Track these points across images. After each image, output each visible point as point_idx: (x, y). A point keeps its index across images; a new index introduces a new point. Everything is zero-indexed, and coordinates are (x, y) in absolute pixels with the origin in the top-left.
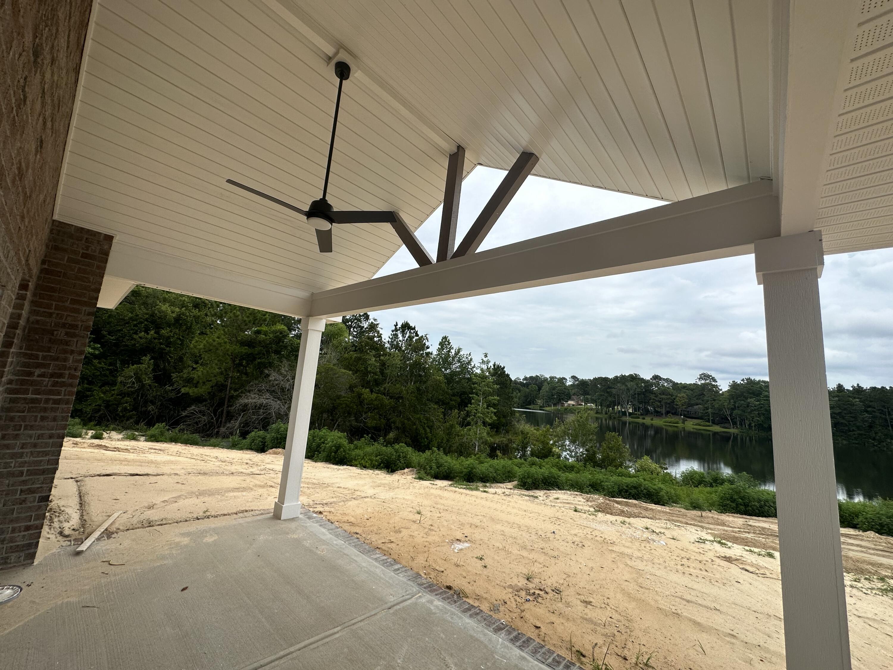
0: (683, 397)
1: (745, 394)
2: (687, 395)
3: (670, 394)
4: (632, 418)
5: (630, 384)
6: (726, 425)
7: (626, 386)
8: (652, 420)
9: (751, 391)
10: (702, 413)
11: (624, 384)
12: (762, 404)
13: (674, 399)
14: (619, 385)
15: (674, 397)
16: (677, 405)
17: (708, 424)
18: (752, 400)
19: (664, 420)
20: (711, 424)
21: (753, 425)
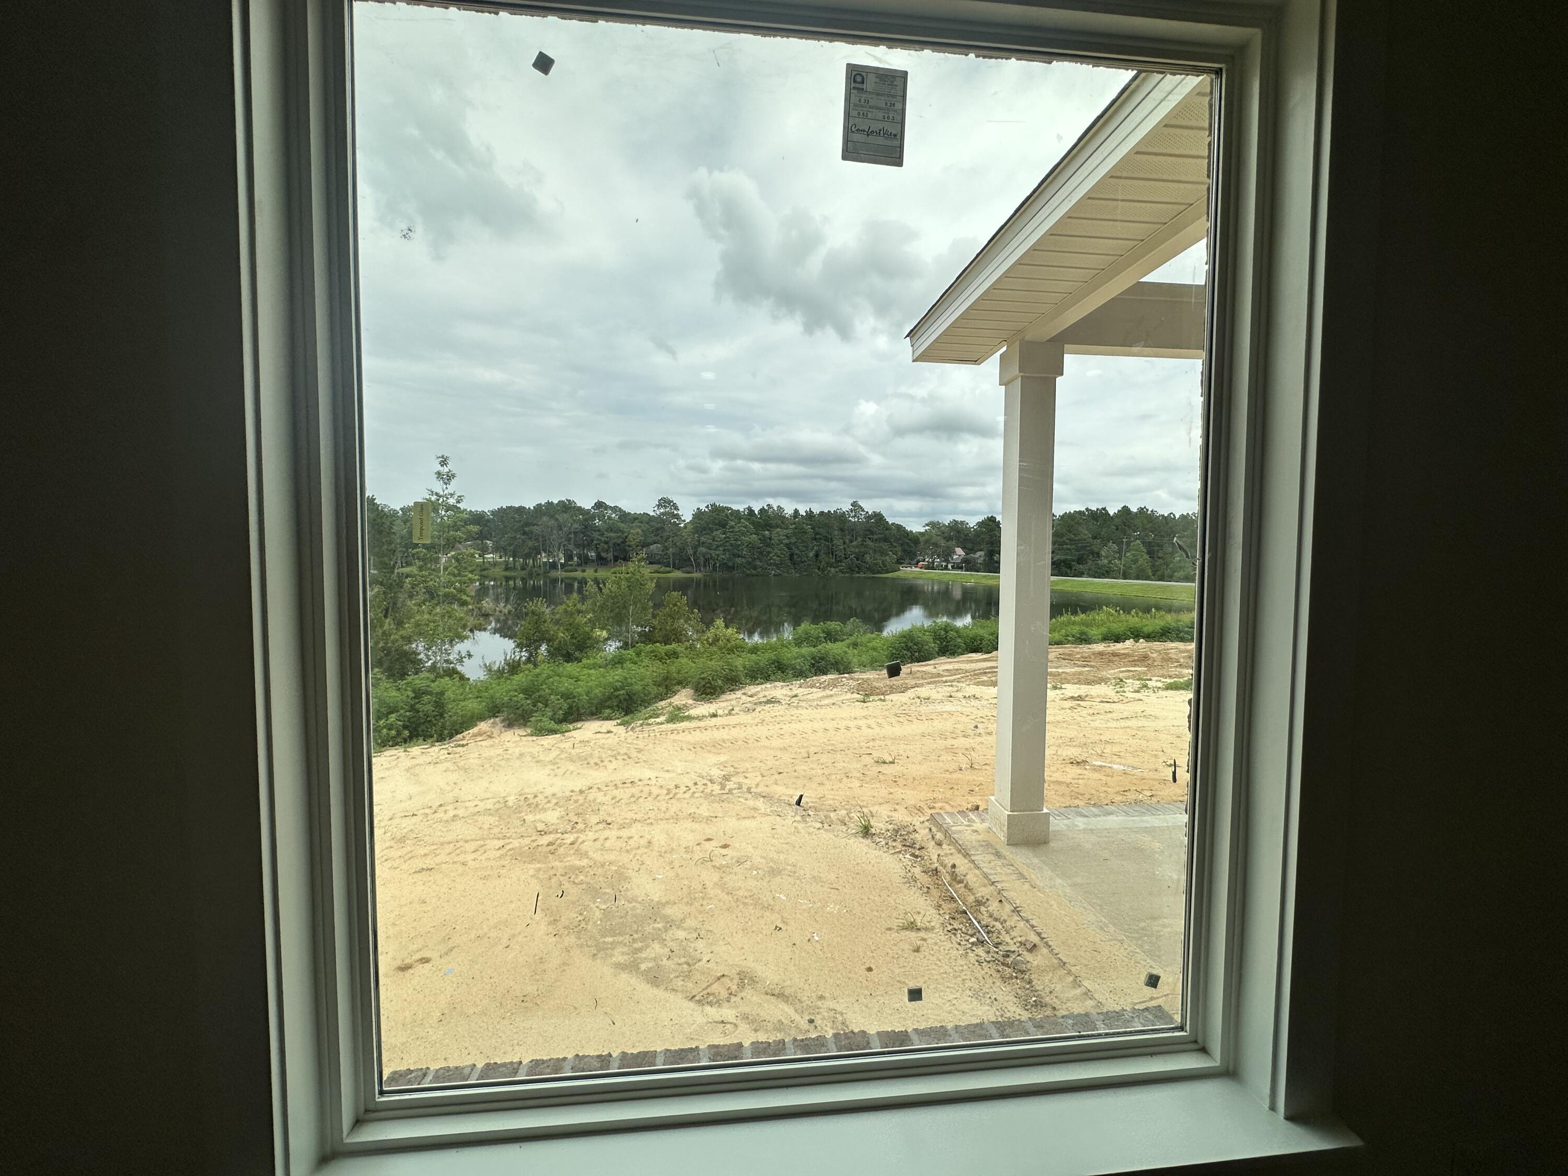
0: (637, 534)
1: (710, 526)
2: (643, 531)
3: (620, 531)
4: (565, 572)
5: (562, 517)
6: (688, 569)
9: (717, 522)
11: (552, 517)
14: (545, 519)
15: (626, 534)
17: (668, 569)
18: (718, 532)
19: (613, 570)
20: (671, 569)
21: (718, 565)
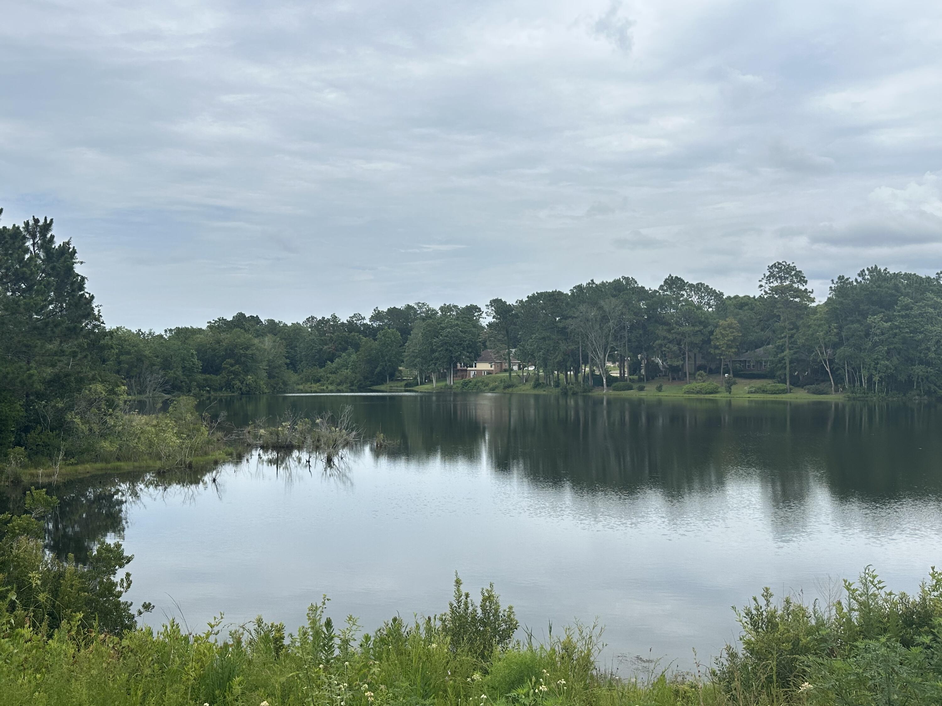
0: (730, 326)
1: (862, 307)
2: (741, 322)
3: (701, 323)
4: (615, 389)
5: (609, 304)
6: (822, 386)
7: (601, 308)
8: (659, 389)
9: (875, 298)
10: (772, 362)
11: (594, 304)
12: (897, 327)
13: (711, 333)
14: (583, 308)
15: (710, 328)
16: (716, 347)
17: (781, 386)
18: (877, 318)
19: (686, 387)
20: (788, 386)
21: (876, 379)
